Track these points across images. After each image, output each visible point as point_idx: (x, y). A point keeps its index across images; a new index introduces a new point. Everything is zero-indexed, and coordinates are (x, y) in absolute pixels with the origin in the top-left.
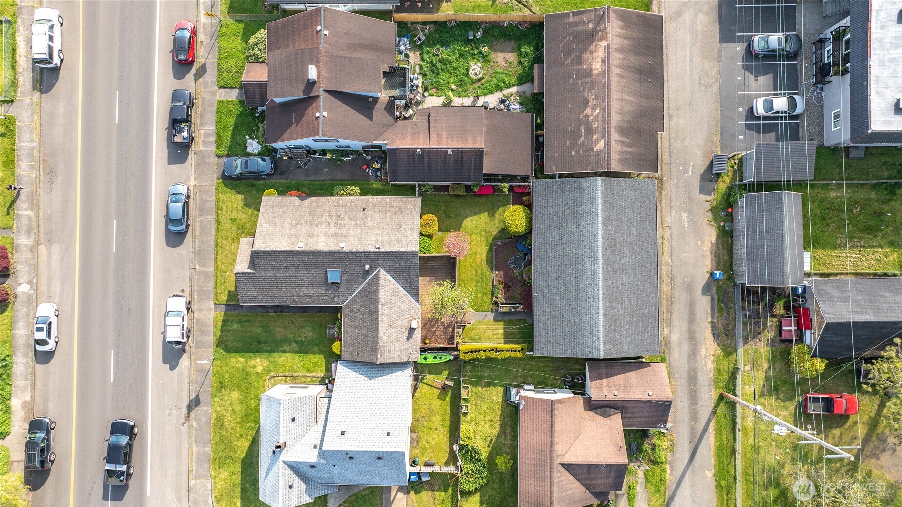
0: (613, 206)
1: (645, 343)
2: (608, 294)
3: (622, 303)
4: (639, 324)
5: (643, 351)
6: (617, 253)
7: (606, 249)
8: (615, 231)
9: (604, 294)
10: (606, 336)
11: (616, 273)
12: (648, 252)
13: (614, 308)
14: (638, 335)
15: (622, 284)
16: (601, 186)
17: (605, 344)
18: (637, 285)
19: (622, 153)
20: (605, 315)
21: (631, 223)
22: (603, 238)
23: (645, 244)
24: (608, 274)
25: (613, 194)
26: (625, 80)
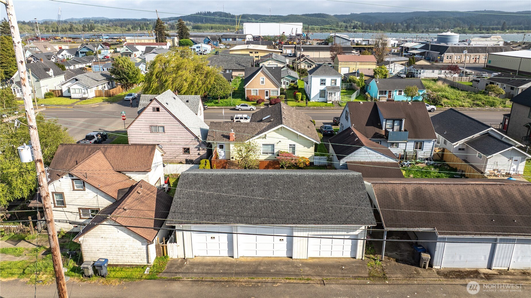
0: (335, 184)
1: (184, 209)
2: (244, 179)
3: (233, 190)
4: (207, 204)
5: (177, 207)
6: (286, 186)
7: (290, 178)
8: (309, 185)
9: (245, 175)
10: (202, 176)
11: (265, 185)
12: (288, 214)
13: (229, 183)
14: (196, 202)
15: (253, 190)
16: (353, 175)
17: (195, 175)
18: (251, 203)
19: (394, 193)
20: (223, 176)
21: (320, 199)
22: (300, 176)
23: (298, 211)
24: (264, 179)
25: (347, 184)
26: (475, 197)
